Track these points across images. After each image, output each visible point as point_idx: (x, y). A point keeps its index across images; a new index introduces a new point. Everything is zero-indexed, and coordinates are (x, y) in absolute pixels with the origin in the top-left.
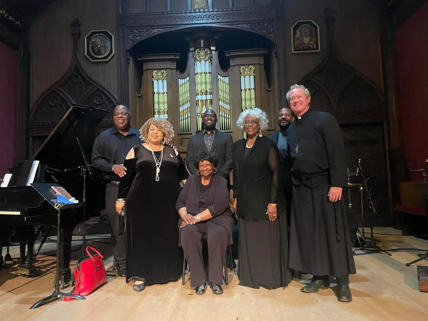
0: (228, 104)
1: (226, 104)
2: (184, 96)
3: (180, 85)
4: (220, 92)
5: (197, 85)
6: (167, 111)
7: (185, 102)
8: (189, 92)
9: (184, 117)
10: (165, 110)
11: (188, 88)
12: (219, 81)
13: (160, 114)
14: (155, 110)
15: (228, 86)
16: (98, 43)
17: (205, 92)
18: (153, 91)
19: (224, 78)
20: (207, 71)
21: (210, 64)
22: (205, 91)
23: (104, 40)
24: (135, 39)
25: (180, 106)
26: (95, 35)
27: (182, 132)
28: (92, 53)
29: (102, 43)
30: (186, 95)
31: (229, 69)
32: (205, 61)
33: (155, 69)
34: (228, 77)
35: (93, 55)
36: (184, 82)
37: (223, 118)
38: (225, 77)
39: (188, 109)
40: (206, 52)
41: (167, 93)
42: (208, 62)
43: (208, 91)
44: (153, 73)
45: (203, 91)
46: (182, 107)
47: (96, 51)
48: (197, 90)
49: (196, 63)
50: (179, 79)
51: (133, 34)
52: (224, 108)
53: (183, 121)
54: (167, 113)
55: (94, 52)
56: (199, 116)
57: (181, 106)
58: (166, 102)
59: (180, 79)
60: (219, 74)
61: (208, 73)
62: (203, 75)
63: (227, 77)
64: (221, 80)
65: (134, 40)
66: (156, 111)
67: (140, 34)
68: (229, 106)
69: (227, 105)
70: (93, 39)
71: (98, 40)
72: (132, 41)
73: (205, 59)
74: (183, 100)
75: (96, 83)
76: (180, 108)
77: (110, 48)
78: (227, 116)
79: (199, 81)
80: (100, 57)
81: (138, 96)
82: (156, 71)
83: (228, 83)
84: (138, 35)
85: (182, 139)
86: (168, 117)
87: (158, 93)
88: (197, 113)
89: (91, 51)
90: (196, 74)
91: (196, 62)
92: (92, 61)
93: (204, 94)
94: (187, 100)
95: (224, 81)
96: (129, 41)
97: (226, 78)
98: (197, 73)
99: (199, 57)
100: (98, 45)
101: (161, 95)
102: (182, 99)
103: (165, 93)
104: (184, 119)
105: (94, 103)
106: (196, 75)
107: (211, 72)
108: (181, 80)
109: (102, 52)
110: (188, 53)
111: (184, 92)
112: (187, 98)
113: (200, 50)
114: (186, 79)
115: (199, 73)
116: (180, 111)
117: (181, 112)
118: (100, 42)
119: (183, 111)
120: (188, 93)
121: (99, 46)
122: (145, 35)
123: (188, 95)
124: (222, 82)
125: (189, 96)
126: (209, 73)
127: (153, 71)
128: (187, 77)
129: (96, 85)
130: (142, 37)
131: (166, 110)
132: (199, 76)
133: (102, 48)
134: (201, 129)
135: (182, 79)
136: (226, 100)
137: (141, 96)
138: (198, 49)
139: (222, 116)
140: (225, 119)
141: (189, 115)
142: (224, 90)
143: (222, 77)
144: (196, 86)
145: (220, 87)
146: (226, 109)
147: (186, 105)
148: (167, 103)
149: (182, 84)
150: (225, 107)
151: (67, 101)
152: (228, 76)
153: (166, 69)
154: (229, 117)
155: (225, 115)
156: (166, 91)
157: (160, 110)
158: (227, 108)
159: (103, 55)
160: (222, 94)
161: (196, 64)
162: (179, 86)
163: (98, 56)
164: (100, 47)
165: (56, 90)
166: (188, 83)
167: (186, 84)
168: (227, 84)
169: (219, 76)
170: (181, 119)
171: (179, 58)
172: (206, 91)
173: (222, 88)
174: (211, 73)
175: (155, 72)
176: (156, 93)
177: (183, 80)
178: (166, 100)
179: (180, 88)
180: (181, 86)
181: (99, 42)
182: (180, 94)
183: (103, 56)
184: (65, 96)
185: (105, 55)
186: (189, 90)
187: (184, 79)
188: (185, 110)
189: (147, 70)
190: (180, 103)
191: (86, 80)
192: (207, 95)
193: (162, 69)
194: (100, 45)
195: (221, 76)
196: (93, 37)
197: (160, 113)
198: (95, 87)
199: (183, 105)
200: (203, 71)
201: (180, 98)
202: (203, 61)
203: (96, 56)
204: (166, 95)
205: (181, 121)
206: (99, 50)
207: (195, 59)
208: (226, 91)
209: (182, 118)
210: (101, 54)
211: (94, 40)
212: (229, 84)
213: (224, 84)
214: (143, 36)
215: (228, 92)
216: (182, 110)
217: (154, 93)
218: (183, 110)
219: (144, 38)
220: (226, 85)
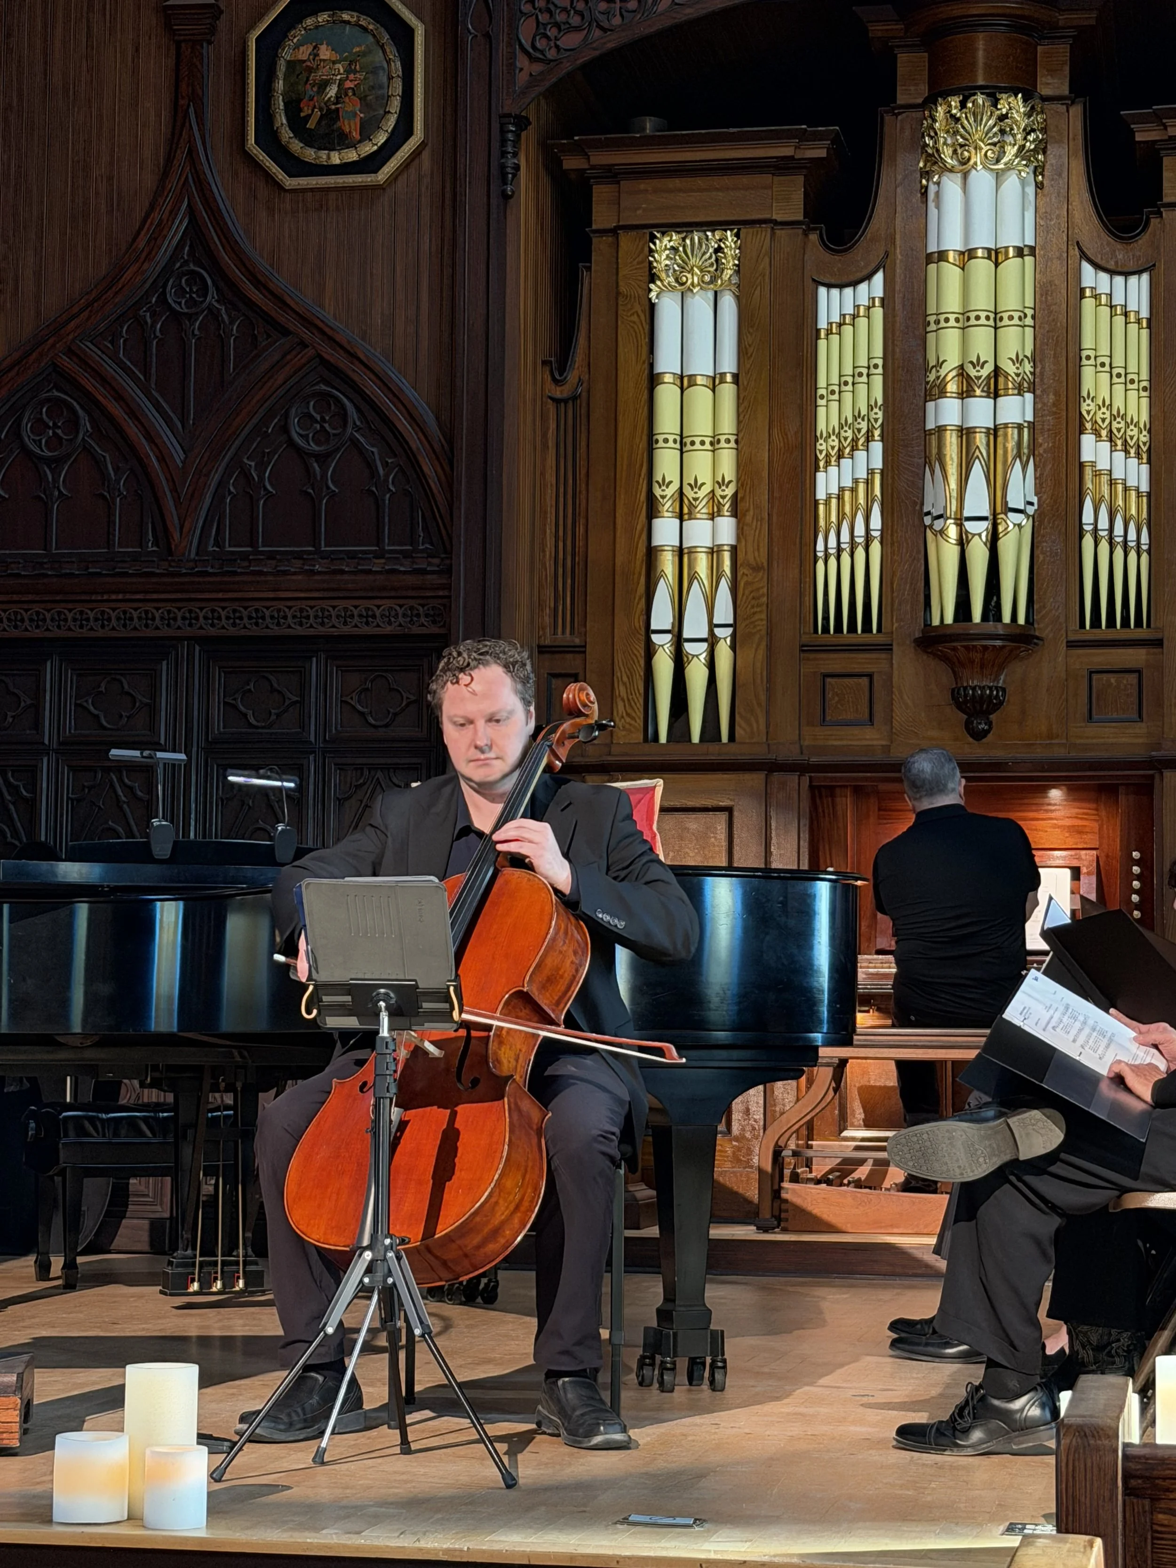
0: (1138, 455)
1: (1127, 452)
2: (848, 397)
3: (822, 324)
4: (1088, 373)
5: (933, 327)
6: (735, 495)
7: (855, 440)
8: (880, 370)
9: (845, 537)
10: (719, 492)
11: (878, 350)
12: (1088, 304)
13: (690, 513)
14: (658, 492)
15: (1145, 333)
16: (322, 74)
17: (988, 377)
18: (652, 366)
19: (1119, 280)
20: (1011, 239)
21: (1031, 190)
22: (989, 369)
23: (364, 54)
24: (557, 46)
25: (822, 464)
26: (309, 22)
27: (826, 629)
28: (286, 134)
29: (348, 71)
30: (862, 389)
31: (1154, 222)
32: (999, 176)
33: (666, 228)
34: (1145, 277)
35: (296, 146)
36: (849, 310)
37: (1104, 546)
38: (1126, 274)
39: (869, 482)
40: (1002, 118)
41: (736, 378)
42: (1012, 182)
43: (1010, 368)
44: (651, 251)
45: (973, 373)
46: (833, 470)
47: (311, 125)
48: (932, 362)
49: (932, 189)
50: (822, 291)
51: (543, 18)
52: (1112, 483)
53: (833, 561)
54: (735, 513)
55: (297, 124)
56: (942, 532)
57: (828, 463)
58: (733, 438)
59: (829, 286)
60: (1084, 256)
61: (1011, 252)
62: (982, 267)
63: (1139, 272)
64: (1096, 297)
65: (551, 54)
66: (666, 494)
67: (587, 14)
68: (1145, 468)
69: (1133, 462)
70: (297, 47)
71: (325, 53)
72: (538, 60)
73: (998, 161)
74: (841, 427)
75: (307, 321)
76: (821, 476)
77: (395, 105)
78: (1132, 535)
79: (952, 302)
80: (336, 159)
81: (556, 401)
82: (674, 239)
83: (1145, 313)
84: (575, 20)
85: (826, 676)
86: (741, 531)
87: (682, 377)
88: (929, 513)
89: (281, 119)
90: (929, 259)
91: (938, 183)
92: (290, 183)
93: (978, 392)
94: (864, 426)
95: (1118, 300)
96: (522, 61)
97: (1133, 280)
98: (942, 256)
99: (955, 152)
100: (323, 85)
101: (701, 396)
102: (835, 422)
103: (729, 378)
104: (839, 550)
105: (291, 443)
106: (932, 267)
107: (1030, 241)
108: (835, 292)
109: (351, 127)
110: (888, 118)
111: (848, 370)
112: (864, 412)
113: (963, 105)
114: (863, 287)
115: (951, 256)
116: (821, 495)
117: (827, 502)
118: (340, 67)
119: (840, 498)
120: (878, 381)
121: (332, 92)
122: (617, 21)
123: (878, 394)
124: (1105, 311)
125: (880, 402)
126: (1020, 252)
127: (652, 238)
128: (874, 272)
129: (306, 334)
130: (598, 33)
131: (730, 491)
132: (951, 273)
133: (352, 105)
134: (949, 619)
135: (841, 286)
136: (1127, 425)
137: (574, 398)
138: (955, 102)
139: (1096, 530)
140: (1119, 552)
141: (876, 522)
142: (1119, 361)
143: (1104, 277)
144: (931, 337)
145: (1088, 342)
146: (1126, 489)
147: (861, 455)
148: (733, 444)
149: (836, 318)
150: (1118, 474)
151: (133, 430)
152: (1150, 269)
153: (736, 225)
154: (1145, 538)
155: (1119, 530)
156: (729, 364)
157: (687, 490)
158: (1132, 482)
159: (353, 146)
160: (1104, 393)
161: (937, 194)
162: (818, 331)
163: (323, 154)
164: (338, 97)
165: (65, 361)
166: (878, 313)
167: (862, 322)
168: (1139, 321)
169: (1087, 268)
170: (820, 546)
171: (822, 153)
172: (997, 370)
173: (1104, 350)
174: (1032, 250)
175: (666, 240)
176: (668, 378)
177: (849, 291)
178: (728, 425)
179: (822, 344)
180: (829, 332)
181: (334, 63)
182: (822, 382)
183: (352, 156)
184: (119, 397)
185: (368, 149)
186: (880, 362)
187: (855, 284)
188: (854, 490)
189: (614, 232)
190: (822, 446)
191: (250, 304)
192: (996, 396)
193: (713, 226)
194: (341, 83)
195: (1097, 267)
196: (297, 34)
197: (692, 507)
198: (304, 345)
199: (840, 456)
200: (982, 240)
201: (821, 412)
202: (981, 179)
203: (310, 155)
204: (728, 391)
205: (820, 565)
206: (331, 115)
207: (934, 159)
208: (1132, 368)
209: (832, 542)
210: (343, 141)
211: (304, 53)
212: (1149, 321)
213: (1119, 320)
214: (605, 30)
215: (1145, 375)
216: (834, 490)
217: (653, 380)
218: (842, 489)
219: (612, 42)
220: (1133, 328)
